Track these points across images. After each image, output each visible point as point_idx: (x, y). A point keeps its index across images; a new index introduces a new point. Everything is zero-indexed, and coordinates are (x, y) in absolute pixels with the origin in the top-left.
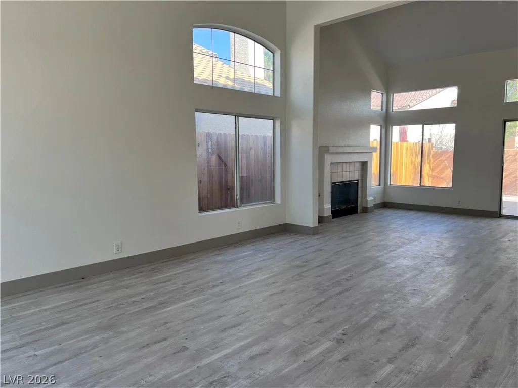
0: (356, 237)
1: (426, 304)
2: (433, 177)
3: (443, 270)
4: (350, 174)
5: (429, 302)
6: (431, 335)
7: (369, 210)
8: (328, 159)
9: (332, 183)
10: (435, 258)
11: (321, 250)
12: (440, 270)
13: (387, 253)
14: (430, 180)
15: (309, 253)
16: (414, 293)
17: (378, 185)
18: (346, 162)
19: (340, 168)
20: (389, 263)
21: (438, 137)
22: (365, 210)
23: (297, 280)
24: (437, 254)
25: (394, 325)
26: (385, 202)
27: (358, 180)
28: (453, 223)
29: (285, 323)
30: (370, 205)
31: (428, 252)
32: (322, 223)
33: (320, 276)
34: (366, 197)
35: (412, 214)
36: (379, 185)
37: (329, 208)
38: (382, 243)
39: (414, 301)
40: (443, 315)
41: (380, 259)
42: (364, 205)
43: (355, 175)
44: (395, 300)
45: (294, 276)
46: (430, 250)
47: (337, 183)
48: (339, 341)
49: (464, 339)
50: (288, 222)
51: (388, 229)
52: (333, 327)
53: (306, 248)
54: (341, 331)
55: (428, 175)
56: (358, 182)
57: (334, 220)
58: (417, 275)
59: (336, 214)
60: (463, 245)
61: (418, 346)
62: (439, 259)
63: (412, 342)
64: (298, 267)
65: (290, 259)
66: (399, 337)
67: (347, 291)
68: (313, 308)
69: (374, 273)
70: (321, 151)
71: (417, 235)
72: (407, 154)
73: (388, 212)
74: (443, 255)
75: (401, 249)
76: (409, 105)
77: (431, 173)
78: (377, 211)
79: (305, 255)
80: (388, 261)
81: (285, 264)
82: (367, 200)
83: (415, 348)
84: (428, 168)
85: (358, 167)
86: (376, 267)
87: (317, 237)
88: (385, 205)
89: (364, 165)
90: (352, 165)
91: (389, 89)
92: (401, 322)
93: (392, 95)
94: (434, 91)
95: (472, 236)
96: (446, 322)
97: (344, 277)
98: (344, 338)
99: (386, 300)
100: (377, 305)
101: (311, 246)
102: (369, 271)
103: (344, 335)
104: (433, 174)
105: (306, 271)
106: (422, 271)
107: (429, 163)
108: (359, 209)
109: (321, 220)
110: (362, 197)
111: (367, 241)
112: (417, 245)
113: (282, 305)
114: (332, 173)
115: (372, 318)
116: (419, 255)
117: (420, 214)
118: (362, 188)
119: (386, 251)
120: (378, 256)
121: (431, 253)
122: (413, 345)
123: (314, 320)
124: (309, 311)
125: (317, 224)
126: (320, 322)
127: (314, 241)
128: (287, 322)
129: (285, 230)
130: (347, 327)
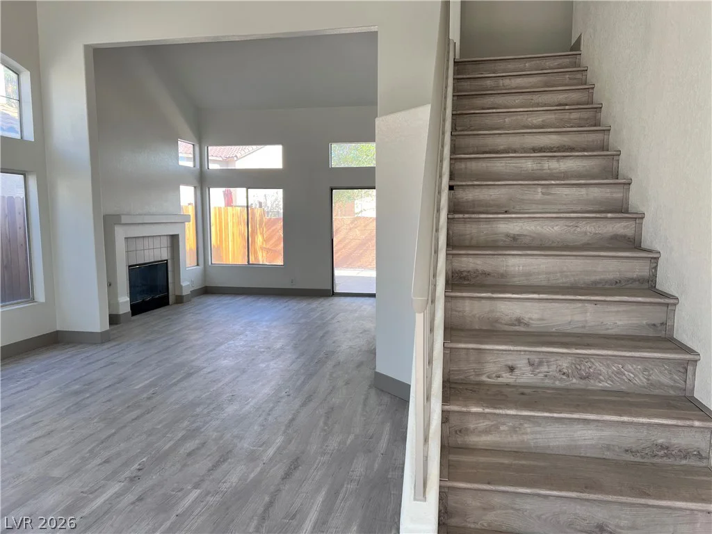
0: (164, 339)
1: (244, 409)
2: (268, 250)
3: (268, 366)
4: (156, 253)
5: (247, 408)
6: (246, 445)
7: (185, 300)
8: (120, 233)
9: (129, 266)
10: (261, 352)
11: (113, 363)
12: (264, 365)
13: (203, 355)
14: (264, 255)
15: (94, 371)
16: (232, 400)
17: (196, 264)
18: (148, 237)
19: (140, 244)
20: (205, 368)
21: (274, 198)
22: (180, 300)
23: (74, 412)
24: (262, 348)
25: (205, 443)
26: (206, 287)
27: (167, 260)
28: (285, 307)
29: (53, 476)
30: (186, 292)
31: (253, 346)
32: (117, 324)
33: (109, 400)
34: (180, 282)
35: (240, 301)
36: (198, 265)
37: (127, 301)
38: (199, 342)
39: (230, 409)
40: (261, 418)
41: (194, 364)
42: (177, 293)
43: (163, 254)
44: (208, 413)
45: (69, 408)
46: (254, 344)
47: (137, 265)
48: (133, 480)
49: (279, 440)
50: (58, 328)
51: (208, 323)
52: (126, 464)
53: (89, 364)
54: (136, 466)
55: (262, 248)
56: (167, 263)
57: (135, 317)
58: (238, 377)
59: (137, 309)
60: (292, 332)
61: (229, 460)
62: (265, 353)
63: (224, 456)
64: (77, 393)
65: (64, 384)
66: (209, 456)
67: (148, 413)
68: (98, 445)
69: (185, 384)
70: (108, 223)
71: (242, 327)
72: (233, 223)
73: (211, 300)
74: (269, 348)
75: (223, 347)
76: (236, 156)
77: (264, 246)
78: (196, 300)
79: (89, 374)
80: (204, 365)
81: (55, 392)
82: (181, 287)
83: (226, 464)
84: (261, 240)
85: (166, 242)
86: (189, 375)
87: (106, 346)
88: (207, 291)
89: (174, 240)
90: (157, 241)
91: (201, 138)
92: (214, 437)
93: (206, 148)
94: (250, 148)
95: (302, 321)
96: (263, 426)
97: (145, 395)
98: (140, 473)
99: (198, 415)
100: (186, 423)
101: (98, 361)
102: (179, 381)
103: (139, 470)
104: (268, 247)
105: (88, 397)
106: (244, 371)
107: (262, 234)
108: (171, 299)
109: (114, 319)
110: (174, 283)
111: (179, 343)
112: (241, 339)
113: (48, 452)
114: (127, 252)
115: (179, 440)
116: (242, 352)
117: (249, 299)
118: (173, 271)
119: (203, 352)
120: (192, 361)
121: (256, 347)
122: (224, 461)
123: (98, 461)
124: (91, 451)
125: (107, 327)
126: (107, 461)
127: (103, 353)
128: (56, 473)
129: (55, 340)
130: (144, 459)
